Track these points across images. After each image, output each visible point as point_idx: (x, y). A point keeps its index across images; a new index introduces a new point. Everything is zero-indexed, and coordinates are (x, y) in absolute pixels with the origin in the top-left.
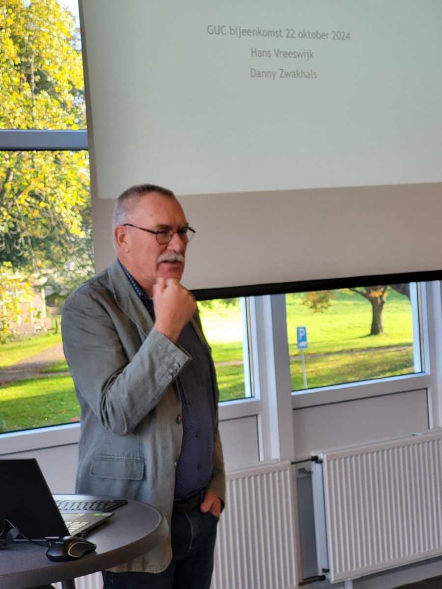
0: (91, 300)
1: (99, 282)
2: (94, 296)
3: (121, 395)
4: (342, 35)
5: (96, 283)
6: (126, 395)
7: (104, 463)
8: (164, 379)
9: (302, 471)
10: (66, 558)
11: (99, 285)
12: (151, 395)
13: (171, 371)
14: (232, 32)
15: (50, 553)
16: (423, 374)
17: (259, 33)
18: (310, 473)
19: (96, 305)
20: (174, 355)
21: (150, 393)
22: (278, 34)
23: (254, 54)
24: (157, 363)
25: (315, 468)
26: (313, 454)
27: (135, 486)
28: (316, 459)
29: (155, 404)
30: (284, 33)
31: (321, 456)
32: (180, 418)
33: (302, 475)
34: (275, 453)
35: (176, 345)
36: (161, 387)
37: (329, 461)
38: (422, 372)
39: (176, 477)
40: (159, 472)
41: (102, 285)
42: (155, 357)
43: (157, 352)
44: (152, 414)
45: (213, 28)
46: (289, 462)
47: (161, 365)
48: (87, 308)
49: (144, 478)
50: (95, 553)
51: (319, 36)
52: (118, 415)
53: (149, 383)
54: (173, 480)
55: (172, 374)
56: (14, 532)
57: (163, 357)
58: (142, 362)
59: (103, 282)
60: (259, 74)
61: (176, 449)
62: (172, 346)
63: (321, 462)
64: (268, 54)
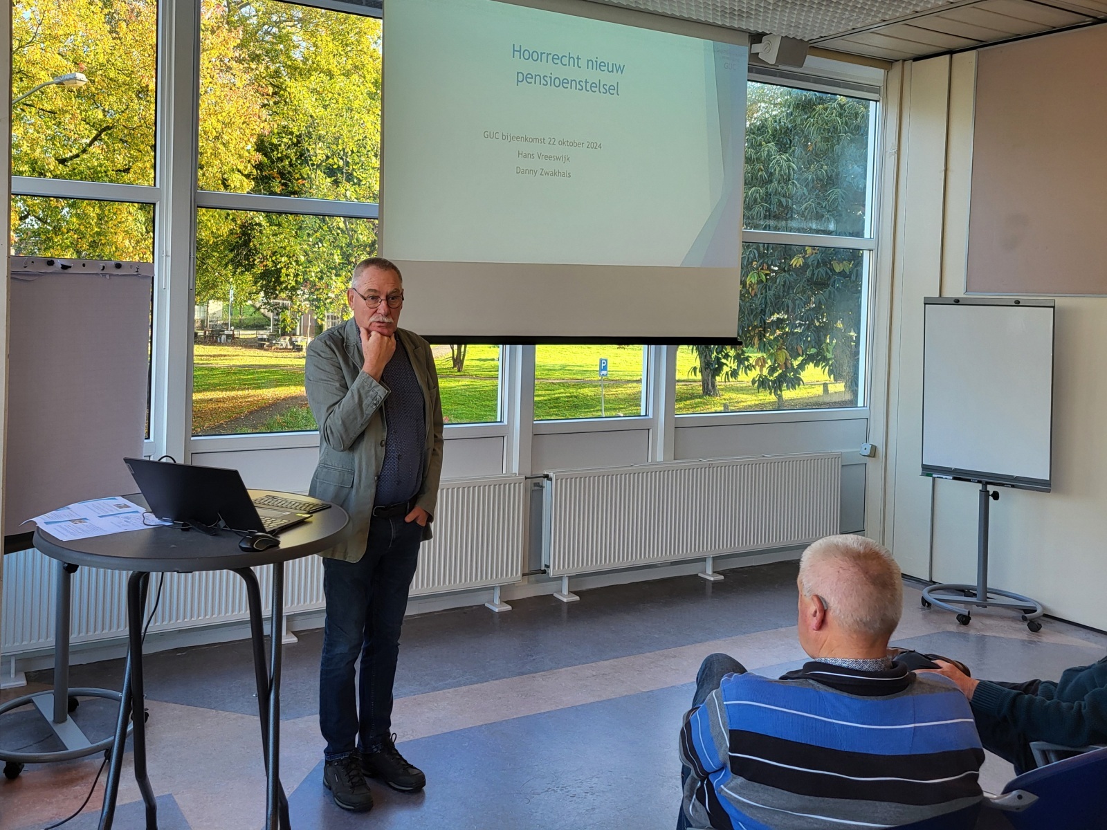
0: (324, 345)
1: (338, 331)
2: (328, 343)
3: (337, 421)
4: (595, 145)
5: (336, 333)
6: (340, 422)
7: (324, 470)
8: (370, 410)
9: (537, 485)
10: (252, 550)
11: (338, 334)
12: (360, 421)
13: (375, 402)
14: (504, 137)
15: (240, 544)
16: (646, 417)
17: (526, 139)
18: (542, 487)
19: (328, 350)
20: (376, 389)
21: (359, 419)
22: (542, 141)
23: (520, 155)
24: (364, 396)
25: (546, 483)
26: (546, 473)
27: (345, 491)
28: (547, 476)
29: (364, 428)
30: (547, 141)
31: (551, 475)
32: (383, 443)
33: (536, 488)
34: (515, 469)
35: (380, 383)
36: (367, 415)
37: (557, 480)
38: (646, 415)
39: (377, 488)
40: (362, 482)
41: (340, 334)
42: (362, 391)
43: (364, 388)
44: (361, 436)
45: (488, 134)
46: (523, 477)
47: (367, 398)
48: (321, 351)
49: (352, 486)
50: (279, 547)
51: (575, 145)
52: (335, 434)
53: (358, 412)
54: (373, 491)
55: (376, 404)
56: (222, 523)
57: (369, 391)
58: (353, 396)
59: (342, 332)
60: (523, 172)
61: (377, 467)
62: (375, 383)
63: (551, 479)
64: (532, 156)
